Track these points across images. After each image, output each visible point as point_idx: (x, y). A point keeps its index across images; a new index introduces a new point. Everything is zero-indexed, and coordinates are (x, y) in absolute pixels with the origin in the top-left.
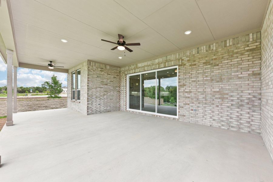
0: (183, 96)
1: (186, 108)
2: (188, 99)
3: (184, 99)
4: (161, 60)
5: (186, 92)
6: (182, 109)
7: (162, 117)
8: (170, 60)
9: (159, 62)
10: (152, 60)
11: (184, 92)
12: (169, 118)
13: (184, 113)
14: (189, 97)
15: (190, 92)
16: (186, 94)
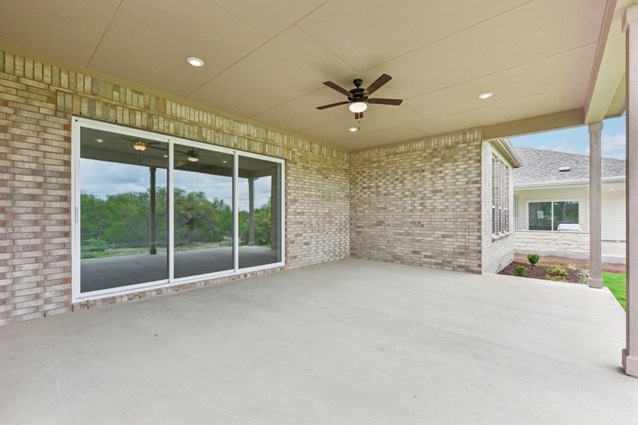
0: (293, 220)
1: (298, 241)
2: (300, 226)
3: (295, 226)
4: (253, 131)
5: (299, 213)
6: (293, 245)
7: (258, 274)
8: (273, 141)
9: (248, 135)
10: (229, 119)
11: (296, 214)
12: (273, 270)
13: (295, 251)
14: (301, 223)
15: (303, 213)
16: (298, 217)
